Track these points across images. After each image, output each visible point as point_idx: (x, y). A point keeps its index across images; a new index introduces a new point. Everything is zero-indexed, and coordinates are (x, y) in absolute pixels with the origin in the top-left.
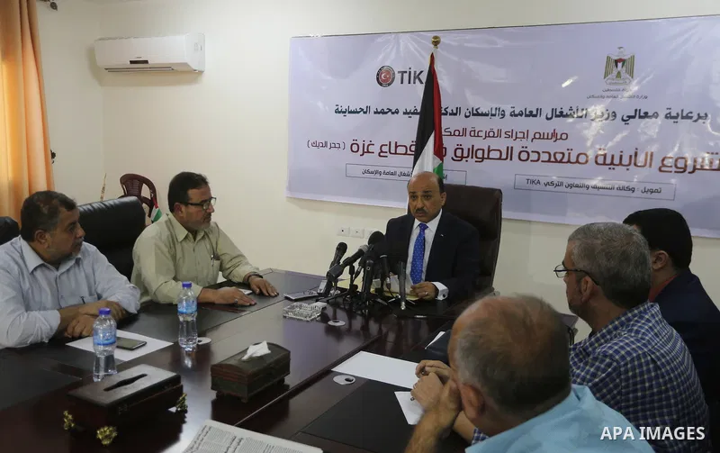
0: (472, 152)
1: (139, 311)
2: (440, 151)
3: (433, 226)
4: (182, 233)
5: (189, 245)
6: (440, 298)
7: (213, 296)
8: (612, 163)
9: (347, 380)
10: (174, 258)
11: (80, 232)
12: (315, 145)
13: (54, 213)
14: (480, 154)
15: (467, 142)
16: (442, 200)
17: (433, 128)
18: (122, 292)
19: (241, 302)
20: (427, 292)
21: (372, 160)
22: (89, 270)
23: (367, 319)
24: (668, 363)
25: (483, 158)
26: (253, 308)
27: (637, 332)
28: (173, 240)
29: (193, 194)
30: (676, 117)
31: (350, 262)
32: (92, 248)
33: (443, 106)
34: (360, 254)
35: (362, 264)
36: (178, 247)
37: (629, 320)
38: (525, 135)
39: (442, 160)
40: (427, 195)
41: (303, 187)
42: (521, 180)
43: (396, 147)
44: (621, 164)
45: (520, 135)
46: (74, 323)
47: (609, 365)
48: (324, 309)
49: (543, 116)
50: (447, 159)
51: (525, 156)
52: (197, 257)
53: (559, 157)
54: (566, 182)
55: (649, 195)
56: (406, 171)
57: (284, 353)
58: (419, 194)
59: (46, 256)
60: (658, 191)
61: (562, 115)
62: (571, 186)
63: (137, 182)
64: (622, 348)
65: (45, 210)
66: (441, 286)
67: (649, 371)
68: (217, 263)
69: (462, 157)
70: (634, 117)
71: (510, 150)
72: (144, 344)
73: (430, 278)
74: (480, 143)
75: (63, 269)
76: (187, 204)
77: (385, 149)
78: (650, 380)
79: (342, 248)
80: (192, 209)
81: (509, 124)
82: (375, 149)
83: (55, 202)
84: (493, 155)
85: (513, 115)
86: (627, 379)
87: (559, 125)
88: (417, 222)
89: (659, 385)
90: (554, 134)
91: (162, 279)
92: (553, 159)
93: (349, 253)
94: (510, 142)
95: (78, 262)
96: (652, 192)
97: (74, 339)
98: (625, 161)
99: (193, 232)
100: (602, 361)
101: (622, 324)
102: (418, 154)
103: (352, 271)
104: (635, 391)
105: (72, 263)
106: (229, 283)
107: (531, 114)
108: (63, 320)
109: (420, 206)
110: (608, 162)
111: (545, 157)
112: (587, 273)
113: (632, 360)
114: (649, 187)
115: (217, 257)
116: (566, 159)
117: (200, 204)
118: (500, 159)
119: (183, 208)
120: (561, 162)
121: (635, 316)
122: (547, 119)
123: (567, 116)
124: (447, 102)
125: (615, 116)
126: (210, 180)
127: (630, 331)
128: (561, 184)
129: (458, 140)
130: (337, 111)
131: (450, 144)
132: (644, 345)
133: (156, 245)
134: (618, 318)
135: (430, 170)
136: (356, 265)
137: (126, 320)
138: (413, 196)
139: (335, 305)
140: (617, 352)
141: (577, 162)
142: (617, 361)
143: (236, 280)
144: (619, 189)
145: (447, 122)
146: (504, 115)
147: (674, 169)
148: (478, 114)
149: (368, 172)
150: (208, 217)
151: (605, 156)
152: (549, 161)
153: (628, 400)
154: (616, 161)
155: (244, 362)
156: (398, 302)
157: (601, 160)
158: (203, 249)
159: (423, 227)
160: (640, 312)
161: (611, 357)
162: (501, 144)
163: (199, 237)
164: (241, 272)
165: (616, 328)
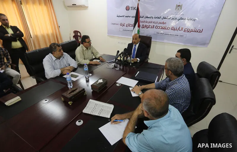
0: (146, 26)
1: (77, 67)
2: (139, 26)
3: (137, 45)
4: (85, 49)
5: (86, 51)
6: (138, 61)
7: (92, 63)
8: (174, 30)
9: (119, 85)
10: (84, 54)
11: (62, 51)
12: (113, 24)
13: (55, 48)
14: (147, 27)
15: (145, 24)
16: (139, 40)
17: (138, 21)
18: (73, 64)
19: (98, 64)
20: (136, 61)
21: (125, 27)
22: (66, 59)
23: (123, 66)
24: (186, 89)
25: (148, 28)
26: (100, 65)
27: (180, 83)
28: (83, 50)
29: (87, 40)
30: (189, 20)
31: (120, 55)
32: (66, 54)
33: (140, 16)
34: (122, 53)
35: (122, 55)
36: (84, 52)
37: (179, 79)
38: (157, 23)
39: (139, 28)
40: (136, 39)
41: (111, 33)
42: (156, 33)
43: (130, 25)
44: (176, 30)
45: (156, 23)
46: (64, 72)
47: (174, 91)
48: (115, 65)
49: (161, 18)
50: (140, 28)
51: (157, 27)
52: (89, 54)
53: (164, 28)
54: (164, 33)
55: (181, 37)
56: (132, 30)
57: (106, 81)
58: (134, 38)
59: (56, 57)
60: (183, 36)
61: (165, 18)
62: (165, 34)
63: (77, 32)
64: (177, 87)
65: (53, 47)
66: (138, 59)
67: (182, 92)
68: (93, 54)
69: (144, 27)
70: (180, 19)
71: (154, 26)
72: (78, 76)
73: (136, 57)
74: (147, 24)
75: (61, 59)
76: (86, 42)
77: (127, 25)
78: (182, 93)
79: (118, 52)
80: (87, 43)
81: (154, 20)
82: (125, 25)
83: (55, 45)
84: (150, 27)
85: (155, 18)
86: (177, 93)
87: (164, 20)
88: (134, 45)
89: (183, 94)
90: (163, 23)
91: (81, 59)
92: (163, 28)
93: (120, 53)
94: (154, 24)
95: (63, 57)
96: (182, 36)
97: (64, 75)
98: (177, 29)
99: (87, 48)
100: (172, 90)
101: (177, 80)
102: (134, 27)
103: (120, 57)
104: (178, 95)
105: (62, 58)
106: (96, 58)
107: (159, 18)
108: (61, 71)
109: (134, 41)
110: (173, 29)
111: (161, 28)
112: (170, 70)
113: (179, 90)
114: (181, 35)
115: (93, 53)
116: (165, 28)
117: (89, 42)
118: (151, 28)
119: (85, 43)
120: (164, 29)
121: (180, 78)
122: (162, 19)
123: (166, 19)
124: (141, 15)
125: (176, 19)
126: (89, 37)
127: (179, 82)
128: (163, 34)
129: (143, 23)
130: (117, 16)
131: (141, 24)
132: (181, 86)
133: (80, 52)
134: (176, 79)
135: (137, 33)
136: (121, 55)
137: (74, 70)
138: (133, 39)
139: (117, 63)
140: (176, 88)
141: (167, 29)
142: (176, 90)
143: (97, 58)
144: (175, 35)
145: (141, 19)
146: (153, 18)
147: (187, 31)
148: (147, 18)
149: (124, 30)
150: (90, 45)
151: (173, 28)
152: (162, 29)
153: (177, 97)
154: (175, 29)
155: (98, 84)
156: (130, 63)
157: (172, 29)
158: (90, 51)
159: (135, 46)
160: (181, 78)
161: (175, 89)
162: (152, 24)
163: (88, 49)
164: (98, 56)
165: (175, 81)
